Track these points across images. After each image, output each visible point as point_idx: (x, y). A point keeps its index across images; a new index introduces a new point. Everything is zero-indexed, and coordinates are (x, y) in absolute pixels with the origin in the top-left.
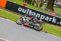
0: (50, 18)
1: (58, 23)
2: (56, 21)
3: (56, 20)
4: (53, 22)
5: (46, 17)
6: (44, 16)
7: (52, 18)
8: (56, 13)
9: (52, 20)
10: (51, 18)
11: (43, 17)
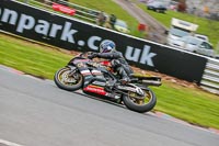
0: (54, 25)
1: (81, 43)
2: (74, 35)
3: (74, 31)
4: (63, 38)
5: (40, 21)
6: (32, 19)
7: (60, 27)
8: (75, 7)
9: (60, 33)
10: (56, 27)
11: (27, 22)
